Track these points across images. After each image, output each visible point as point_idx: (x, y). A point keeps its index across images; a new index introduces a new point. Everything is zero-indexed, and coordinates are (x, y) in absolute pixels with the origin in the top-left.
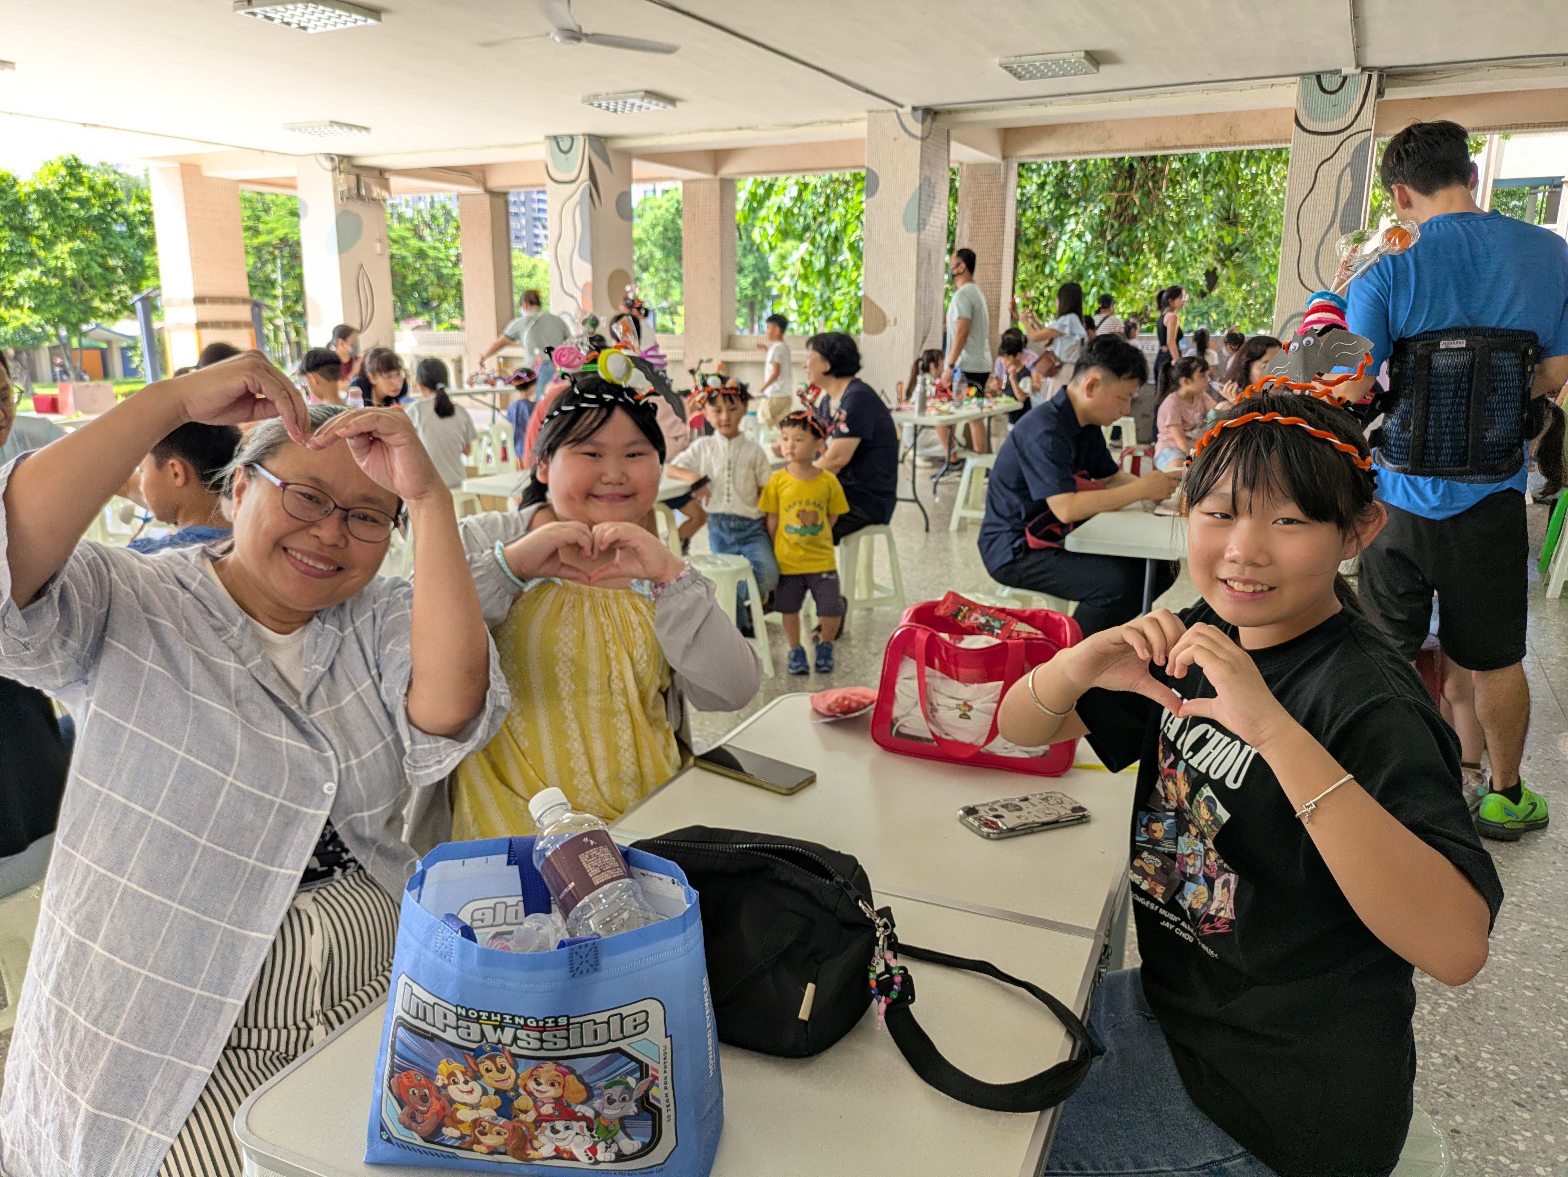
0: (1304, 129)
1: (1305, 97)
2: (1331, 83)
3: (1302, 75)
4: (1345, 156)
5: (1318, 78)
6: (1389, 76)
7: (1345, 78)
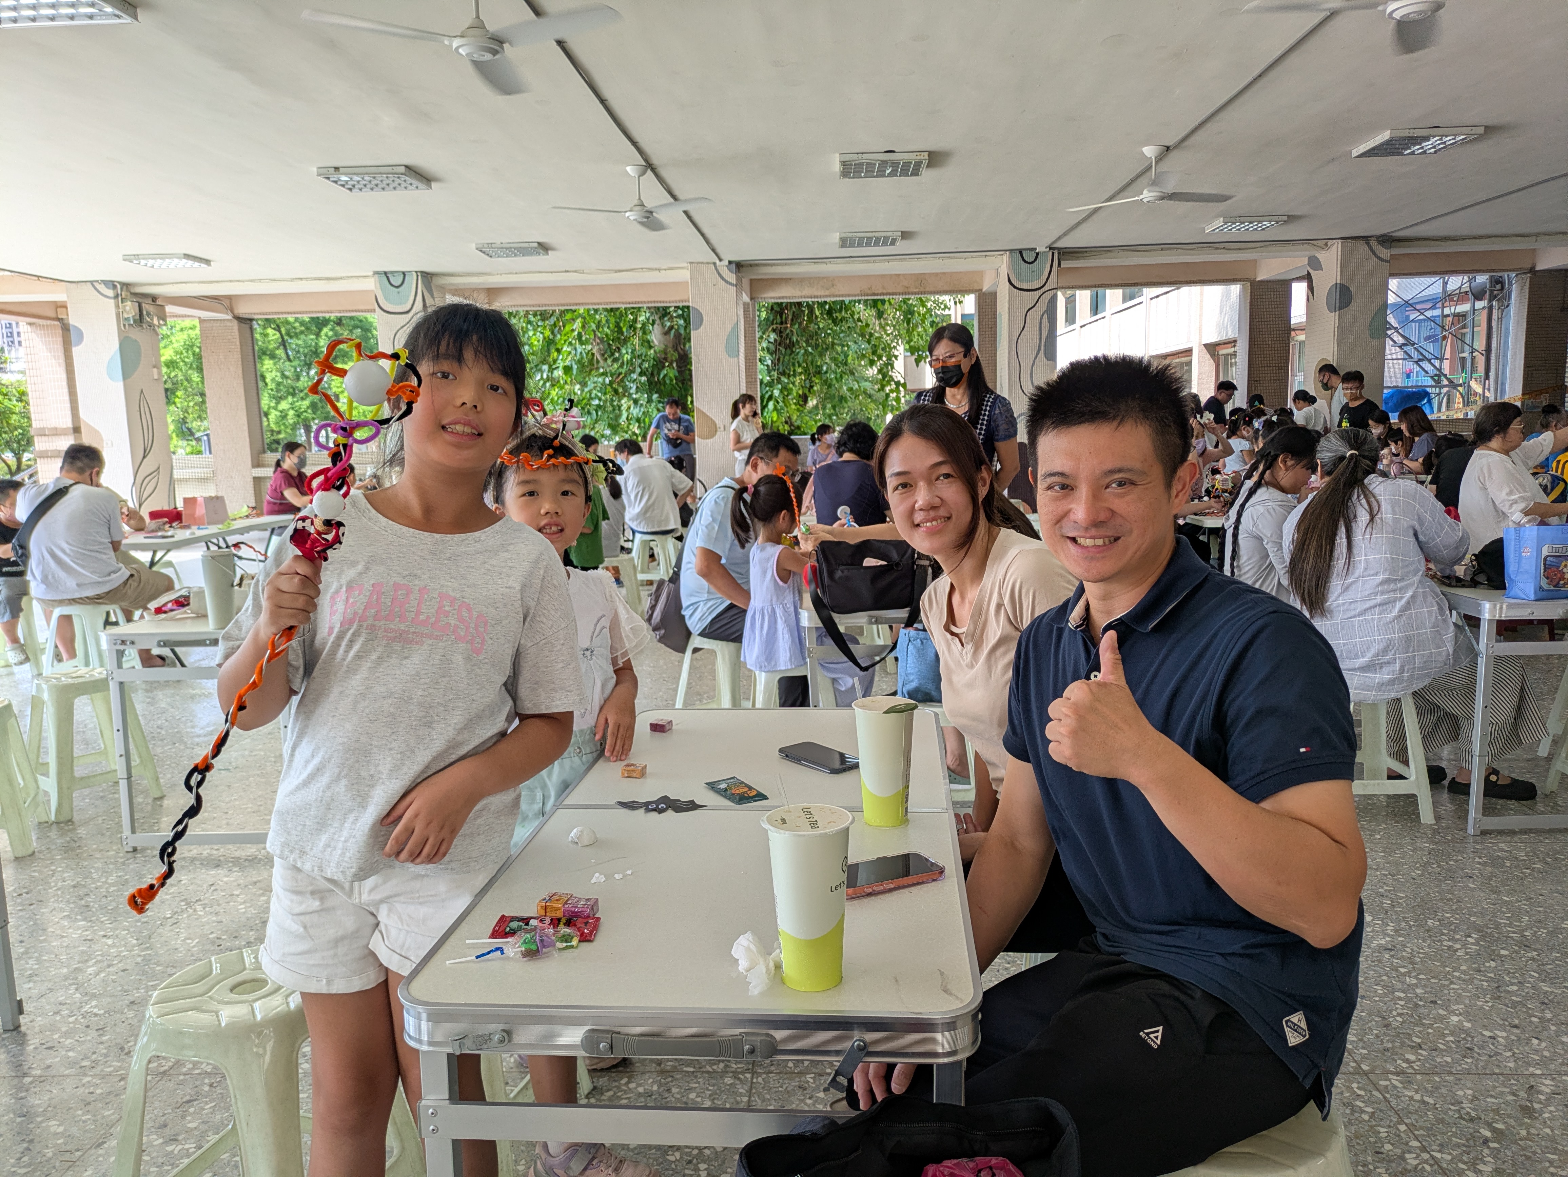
0: (1015, 287)
1: (1012, 265)
2: (1029, 257)
3: (1011, 251)
4: (1042, 306)
5: (1021, 253)
6: (1064, 253)
7: (1038, 254)
